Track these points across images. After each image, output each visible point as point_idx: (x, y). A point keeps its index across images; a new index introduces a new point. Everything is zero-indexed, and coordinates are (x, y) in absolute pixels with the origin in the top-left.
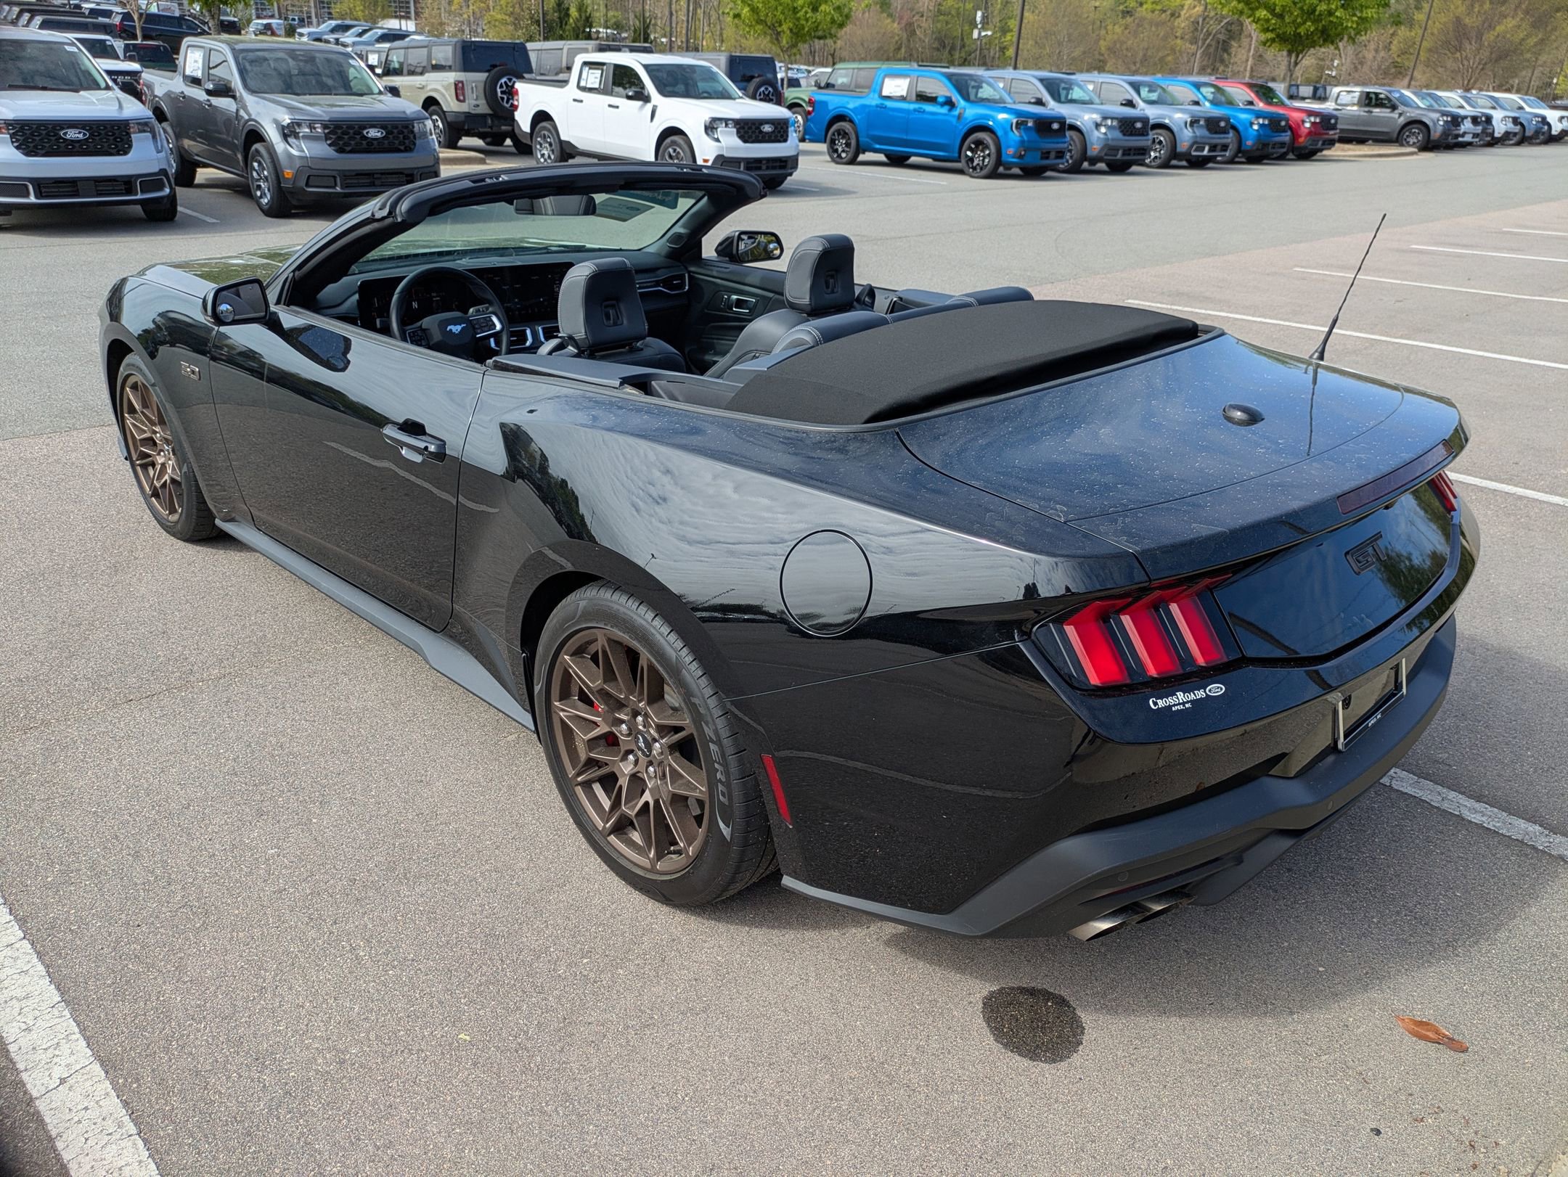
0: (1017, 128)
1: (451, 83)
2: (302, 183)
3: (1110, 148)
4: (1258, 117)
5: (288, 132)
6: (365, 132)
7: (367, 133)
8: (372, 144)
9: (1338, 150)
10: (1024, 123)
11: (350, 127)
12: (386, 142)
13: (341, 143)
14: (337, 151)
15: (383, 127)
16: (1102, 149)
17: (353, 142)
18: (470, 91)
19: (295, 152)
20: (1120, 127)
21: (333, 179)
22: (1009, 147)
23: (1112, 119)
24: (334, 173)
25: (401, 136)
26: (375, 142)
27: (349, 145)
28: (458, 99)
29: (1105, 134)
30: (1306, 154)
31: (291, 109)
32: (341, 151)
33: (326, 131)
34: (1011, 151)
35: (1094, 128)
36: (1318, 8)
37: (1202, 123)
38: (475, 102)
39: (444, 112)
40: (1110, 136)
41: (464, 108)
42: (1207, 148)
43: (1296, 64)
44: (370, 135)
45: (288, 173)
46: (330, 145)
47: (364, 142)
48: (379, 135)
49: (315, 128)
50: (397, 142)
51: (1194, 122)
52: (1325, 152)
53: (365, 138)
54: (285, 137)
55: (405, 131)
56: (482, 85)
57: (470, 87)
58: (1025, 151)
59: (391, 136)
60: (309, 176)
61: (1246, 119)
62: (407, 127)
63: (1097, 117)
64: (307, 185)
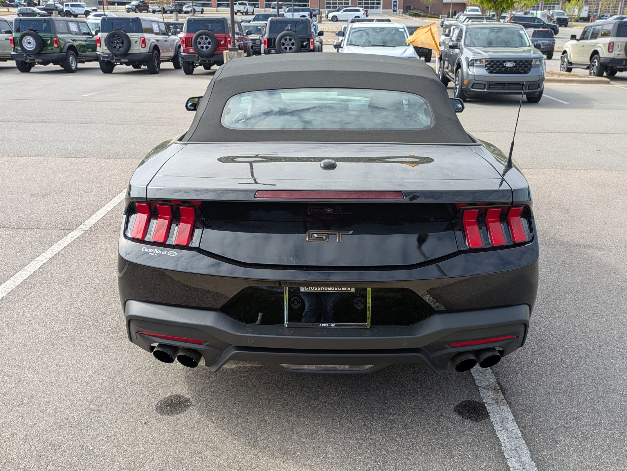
1: (607, 43)
2: (470, 86)
5: (471, 64)
6: (505, 64)
7: (506, 64)
8: (508, 69)
11: (498, 61)
12: (515, 69)
13: (492, 69)
14: (489, 73)
15: (515, 62)
17: (498, 69)
19: (470, 73)
21: (484, 85)
24: (485, 83)
25: (523, 66)
26: (509, 69)
27: (495, 69)
28: (609, 51)
31: (475, 53)
32: (490, 73)
33: (487, 63)
38: (619, 53)
39: (600, 58)
41: (611, 55)
44: (507, 66)
45: (466, 82)
46: (487, 70)
47: (503, 69)
48: (512, 65)
49: (482, 62)
50: (520, 69)
53: (504, 67)
54: (468, 66)
55: (526, 64)
57: (617, 45)
59: (518, 66)
60: (473, 84)
62: (527, 62)
64: (472, 87)
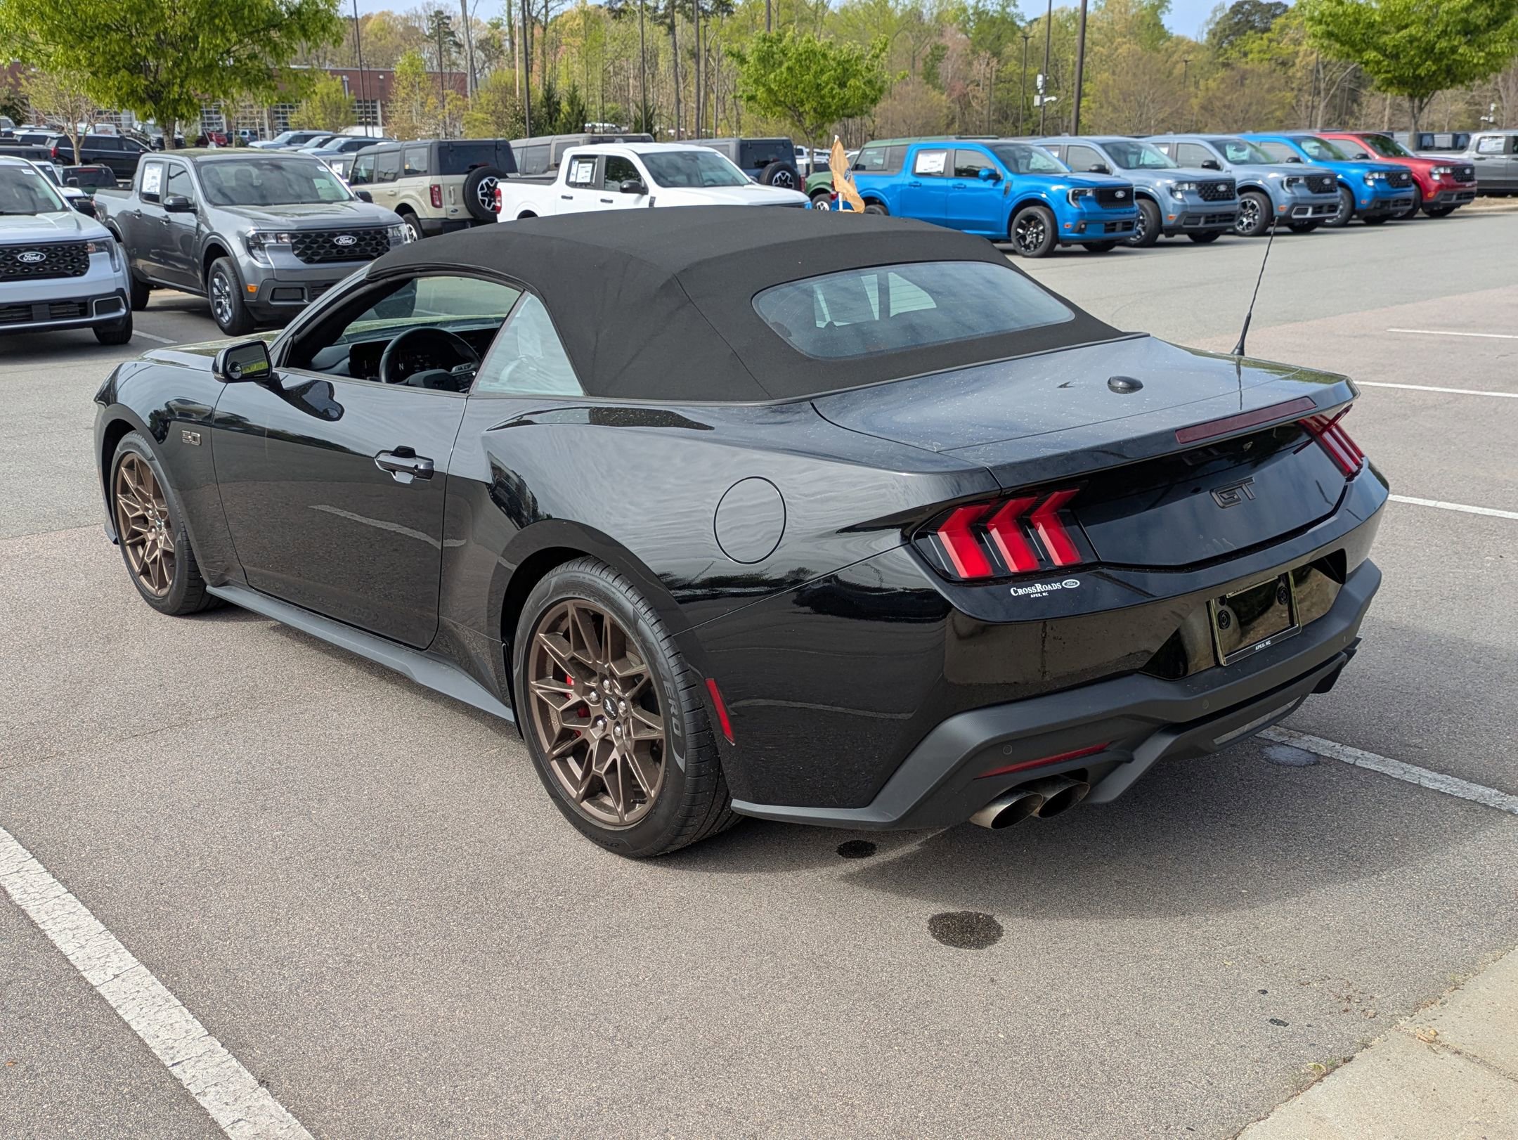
0: (1074, 199)
1: (425, 189)
2: (267, 297)
3: (1189, 216)
4: (1372, 172)
5: (253, 245)
6: (335, 240)
7: (338, 240)
8: (343, 252)
9: (1479, 205)
10: (1083, 193)
11: (320, 235)
12: (358, 249)
13: (309, 252)
14: (304, 261)
15: (355, 234)
16: (1180, 217)
17: (322, 251)
18: (447, 196)
19: (259, 265)
20: (1200, 192)
21: (300, 291)
22: (1066, 220)
23: (1189, 183)
24: (302, 285)
25: (374, 242)
26: (346, 250)
27: (318, 254)
28: (434, 205)
29: (1182, 200)
30: (1440, 211)
31: (256, 220)
32: (309, 260)
33: (294, 241)
34: (1069, 224)
35: (1168, 194)
36: (1438, 46)
37: (1301, 181)
38: (452, 207)
39: (418, 220)
40: (1188, 202)
41: (440, 213)
42: (1310, 210)
43: (1421, 109)
44: (340, 243)
45: (252, 287)
46: (297, 255)
47: (334, 251)
48: (350, 242)
49: (281, 238)
50: (369, 249)
51: (1291, 182)
52: (1463, 208)
53: (336, 246)
54: (249, 249)
55: (378, 236)
56: (462, 187)
57: (447, 192)
58: (1085, 224)
59: (363, 243)
60: (274, 290)
61: (1357, 174)
62: (379, 232)
63: (1171, 182)
64: (272, 299)
